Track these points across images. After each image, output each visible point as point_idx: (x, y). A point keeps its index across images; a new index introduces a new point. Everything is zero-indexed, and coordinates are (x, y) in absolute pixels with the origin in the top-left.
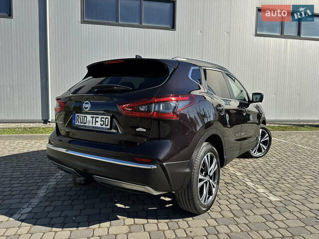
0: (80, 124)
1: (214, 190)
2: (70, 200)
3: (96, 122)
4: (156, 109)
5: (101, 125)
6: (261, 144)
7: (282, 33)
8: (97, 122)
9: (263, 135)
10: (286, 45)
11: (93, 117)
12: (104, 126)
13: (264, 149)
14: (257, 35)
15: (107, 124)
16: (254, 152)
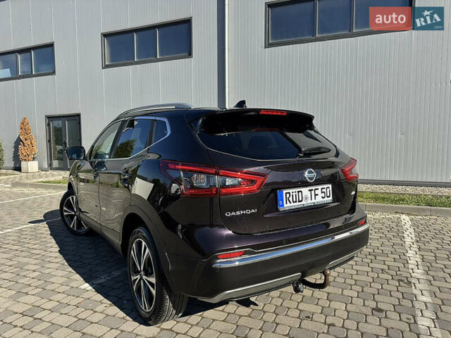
3: (316, 195)
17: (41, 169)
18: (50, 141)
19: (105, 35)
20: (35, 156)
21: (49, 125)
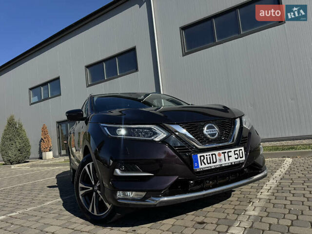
17: (54, 156)
18: (59, 138)
19: (87, 67)
20: (51, 148)
21: (58, 127)
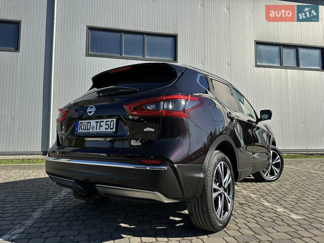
0: (83, 131)
1: (229, 205)
2: (68, 220)
3: (100, 126)
4: (165, 107)
5: (106, 129)
6: (273, 167)
7: (281, 64)
8: (102, 126)
9: (274, 156)
10: (286, 75)
11: (97, 122)
12: (109, 130)
13: (277, 172)
14: (257, 66)
15: (112, 127)
16: (267, 176)
